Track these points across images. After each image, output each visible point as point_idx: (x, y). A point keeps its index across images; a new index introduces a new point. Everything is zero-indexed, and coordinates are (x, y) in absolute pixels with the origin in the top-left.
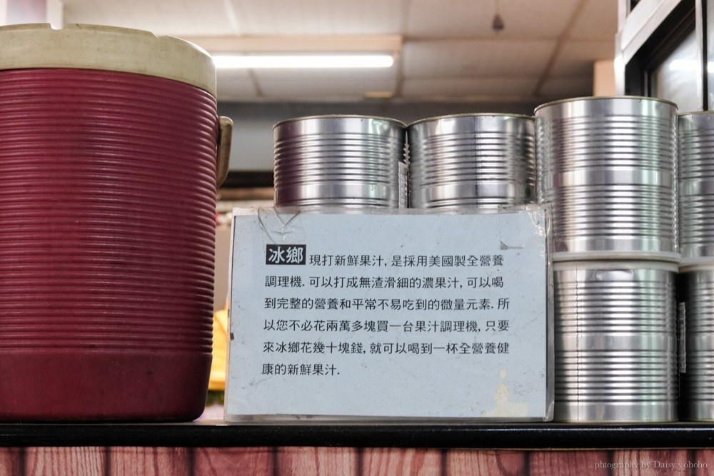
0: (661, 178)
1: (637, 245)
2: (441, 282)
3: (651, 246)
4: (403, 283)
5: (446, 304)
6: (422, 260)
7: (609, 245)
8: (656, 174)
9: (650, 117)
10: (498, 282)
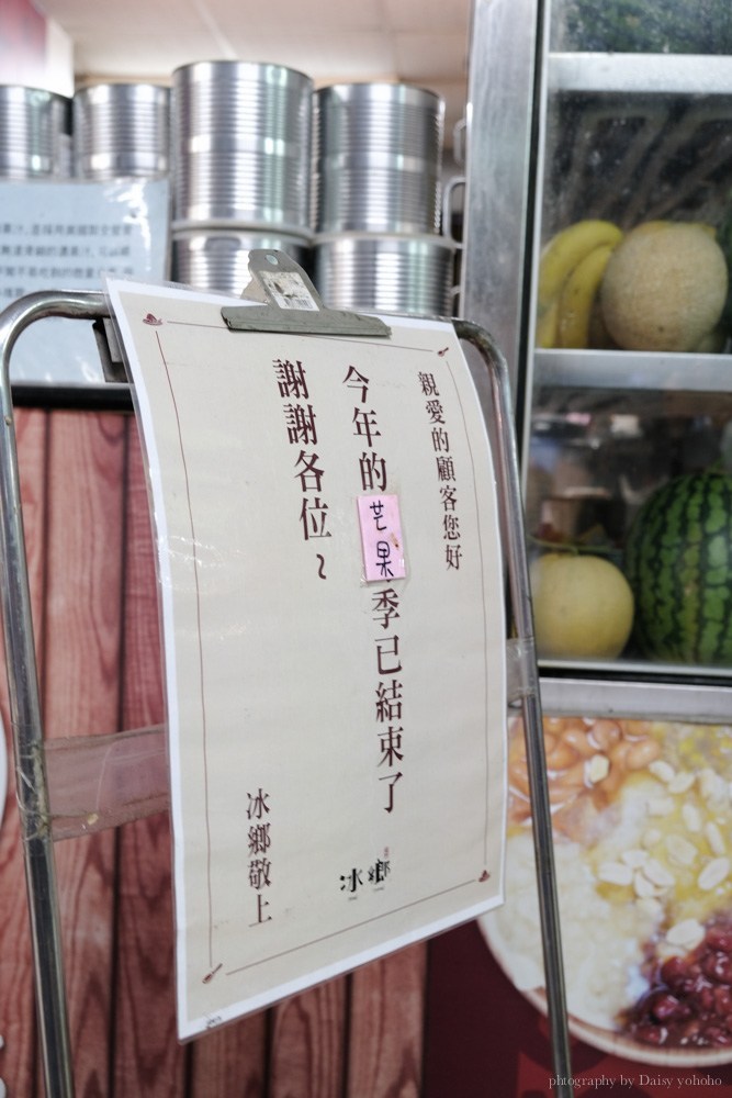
0: (287, 149)
1: (259, 214)
2: (75, 251)
3: (274, 216)
4: (40, 251)
5: (78, 272)
6: (59, 229)
7: (230, 213)
8: (281, 145)
9: (276, 87)
10: (125, 251)
